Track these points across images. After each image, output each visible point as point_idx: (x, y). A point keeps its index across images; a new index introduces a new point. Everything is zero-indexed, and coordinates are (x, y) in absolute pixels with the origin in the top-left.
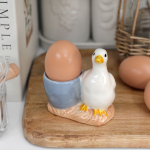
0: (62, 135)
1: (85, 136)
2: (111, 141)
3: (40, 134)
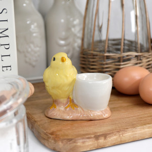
0: (93, 136)
1: (113, 133)
2: (136, 134)
3: (70, 140)
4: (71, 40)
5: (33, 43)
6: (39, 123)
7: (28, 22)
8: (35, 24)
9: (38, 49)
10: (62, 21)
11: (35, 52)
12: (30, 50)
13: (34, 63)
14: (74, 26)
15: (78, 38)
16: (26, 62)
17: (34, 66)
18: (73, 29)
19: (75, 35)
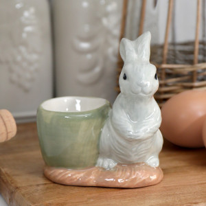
4: (100, 41)
5: (25, 44)
6: (23, 191)
7: (18, 6)
8: (32, 10)
9: (34, 57)
10: (85, 4)
11: (30, 63)
12: (19, 58)
13: (28, 85)
14: (107, 15)
15: (114, 37)
16: (12, 82)
17: (27, 91)
18: (105, 21)
19: (108, 32)
